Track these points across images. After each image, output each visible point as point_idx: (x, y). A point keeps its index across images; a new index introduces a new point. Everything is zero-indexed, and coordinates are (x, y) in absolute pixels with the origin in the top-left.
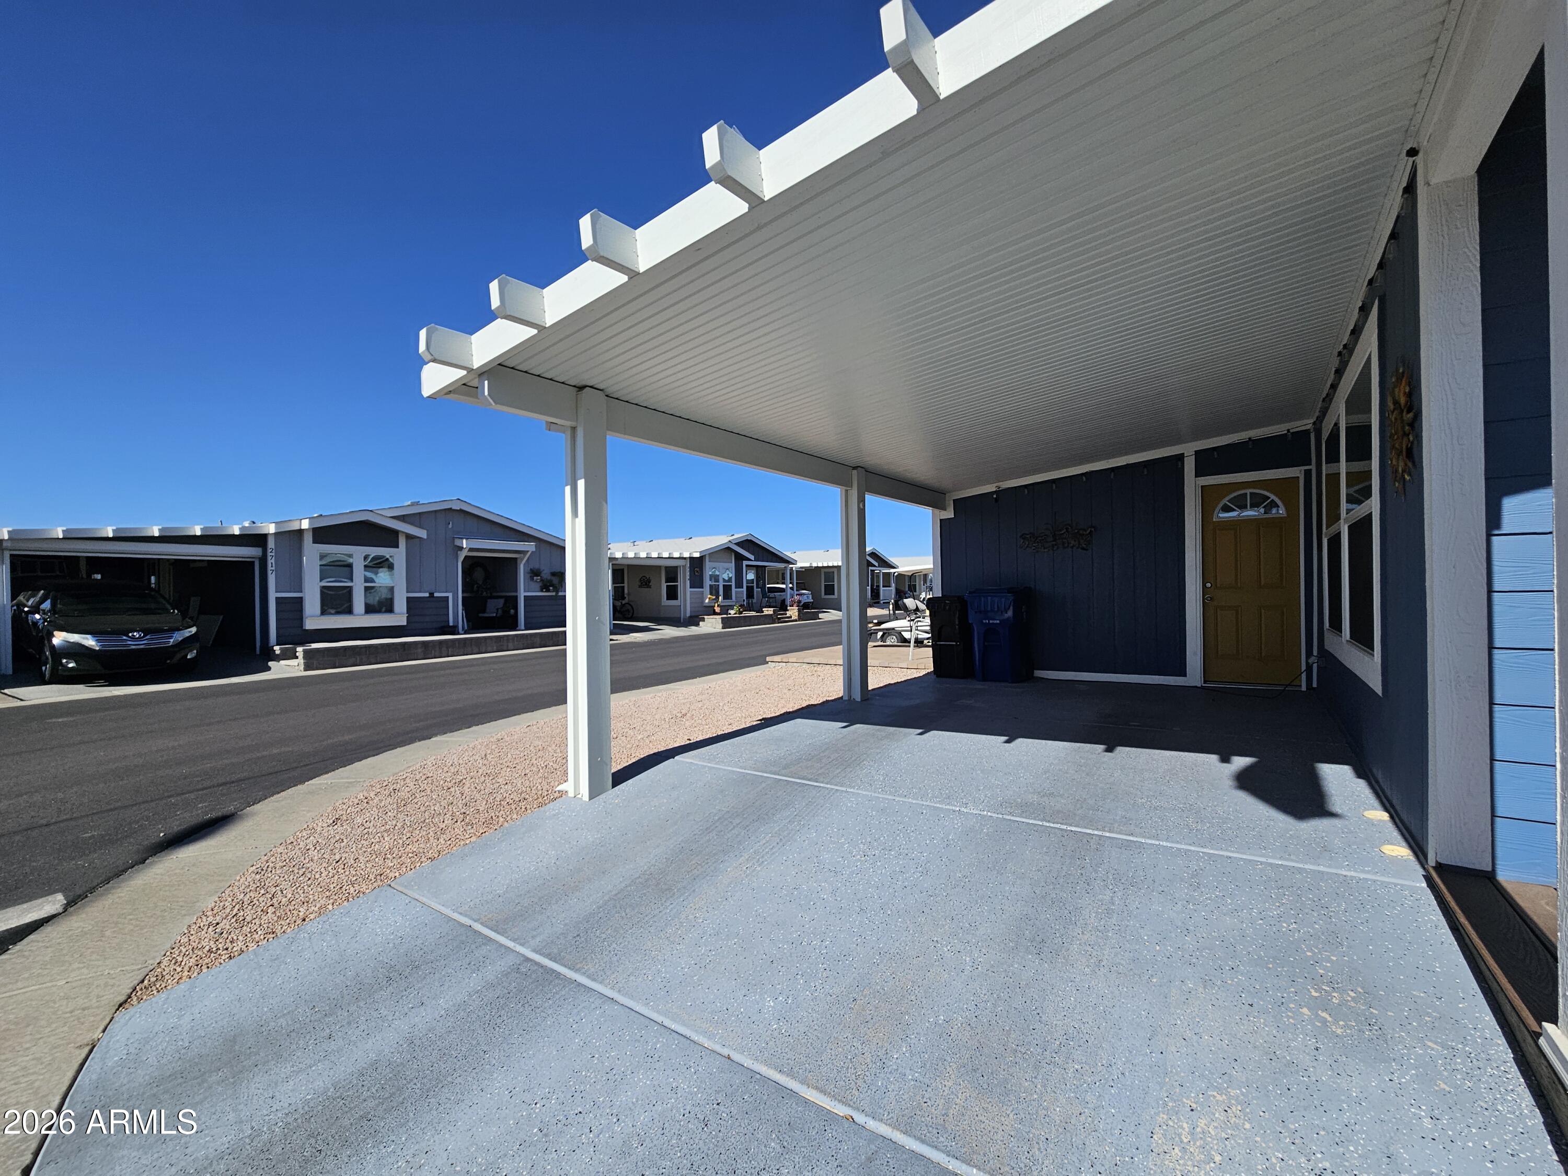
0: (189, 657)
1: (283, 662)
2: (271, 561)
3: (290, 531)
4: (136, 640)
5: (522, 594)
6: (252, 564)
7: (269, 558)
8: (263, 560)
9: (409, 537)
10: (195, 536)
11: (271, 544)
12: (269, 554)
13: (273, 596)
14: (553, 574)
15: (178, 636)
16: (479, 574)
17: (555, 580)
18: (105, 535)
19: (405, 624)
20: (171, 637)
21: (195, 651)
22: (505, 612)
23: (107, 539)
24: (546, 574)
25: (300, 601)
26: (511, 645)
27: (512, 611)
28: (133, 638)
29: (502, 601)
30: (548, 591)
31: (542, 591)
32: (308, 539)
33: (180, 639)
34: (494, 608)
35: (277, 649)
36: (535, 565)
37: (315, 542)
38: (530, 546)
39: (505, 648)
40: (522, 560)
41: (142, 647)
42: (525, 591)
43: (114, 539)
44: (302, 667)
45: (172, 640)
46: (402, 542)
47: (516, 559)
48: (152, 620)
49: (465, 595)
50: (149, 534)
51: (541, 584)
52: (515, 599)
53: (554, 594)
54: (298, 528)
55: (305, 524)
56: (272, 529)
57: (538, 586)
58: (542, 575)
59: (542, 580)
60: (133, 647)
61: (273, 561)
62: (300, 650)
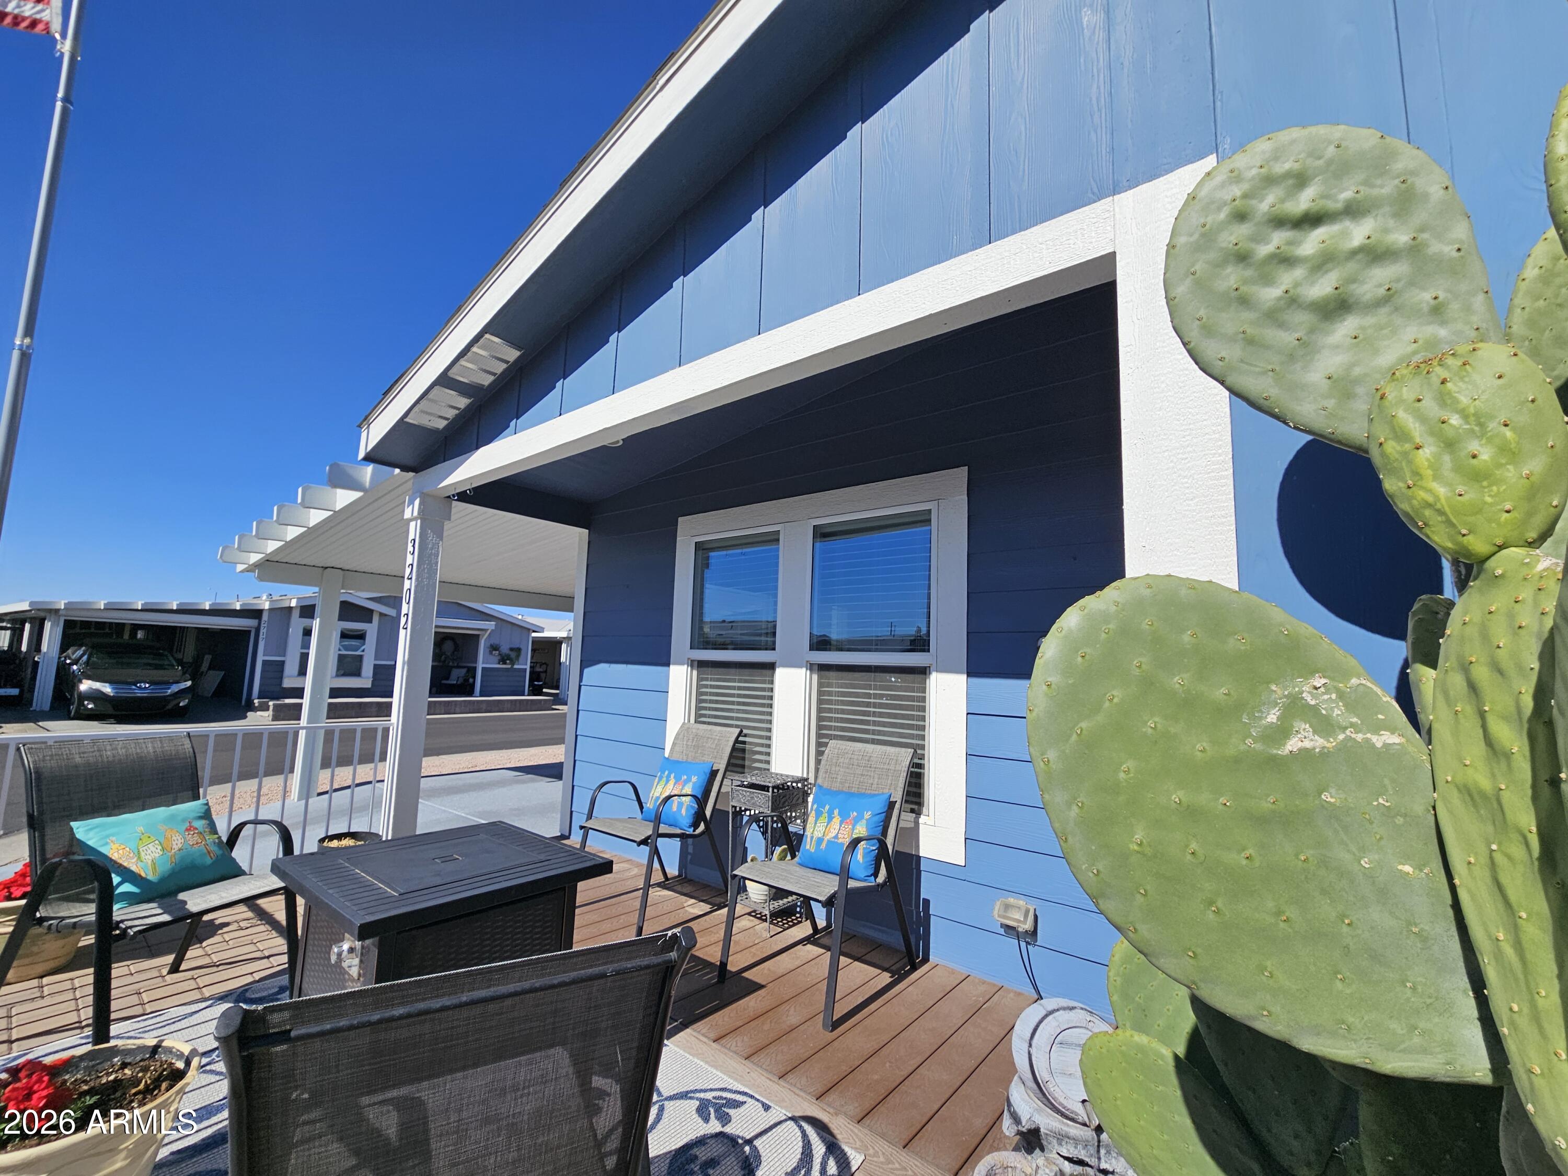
0: (181, 705)
1: (259, 713)
2: (263, 631)
3: (282, 608)
4: (143, 689)
5: (480, 666)
6: (249, 632)
7: (262, 628)
8: (258, 630)
9: (382, 615)
10: (205, 610)
11: (265, 617)
12: (262, 625)
13: (260, 658)
14: (512, 649)
15: (175, 688)
16: (448, 646)
17: (513, 655)
18: (136, 608)
19: (370, 686)
20: (169, 688)
21: (187, 701)
22: (466, 680)
23: (137, 610)
24: (505, 649)
25: (282, 663)
26: (458, 710)
27: (471, 680)
28: (140, 688)
29: (464, 671)
30: (505, 663)
31: (499, 663)
32: (296, 614)
33: (176, 690)
34: (457, 676)
35: (256, 701)
36: (495, 641)
37: (301, 616)
38: (490, 625)
39: (452, 711)
40: (484, 635)
41: (145, 695)
42: (483, 663)
43: (141, 610)
44: (270, 718)
45: (169, 691)
46: (376, 618)
47: (478, 636)
48: (157, 674)
49: (434, 664)
50: (170, 607)
51: (499, 658)
52: (475, 669)
53: (509, 666)
54: (288, 605)
55: (293, 603)
56: (267, 606)
57: (496, 659)
58: (500, 649)
59: (500, 654)
60: (139, 695)
61: (265, 631)
62: (271, 703)
